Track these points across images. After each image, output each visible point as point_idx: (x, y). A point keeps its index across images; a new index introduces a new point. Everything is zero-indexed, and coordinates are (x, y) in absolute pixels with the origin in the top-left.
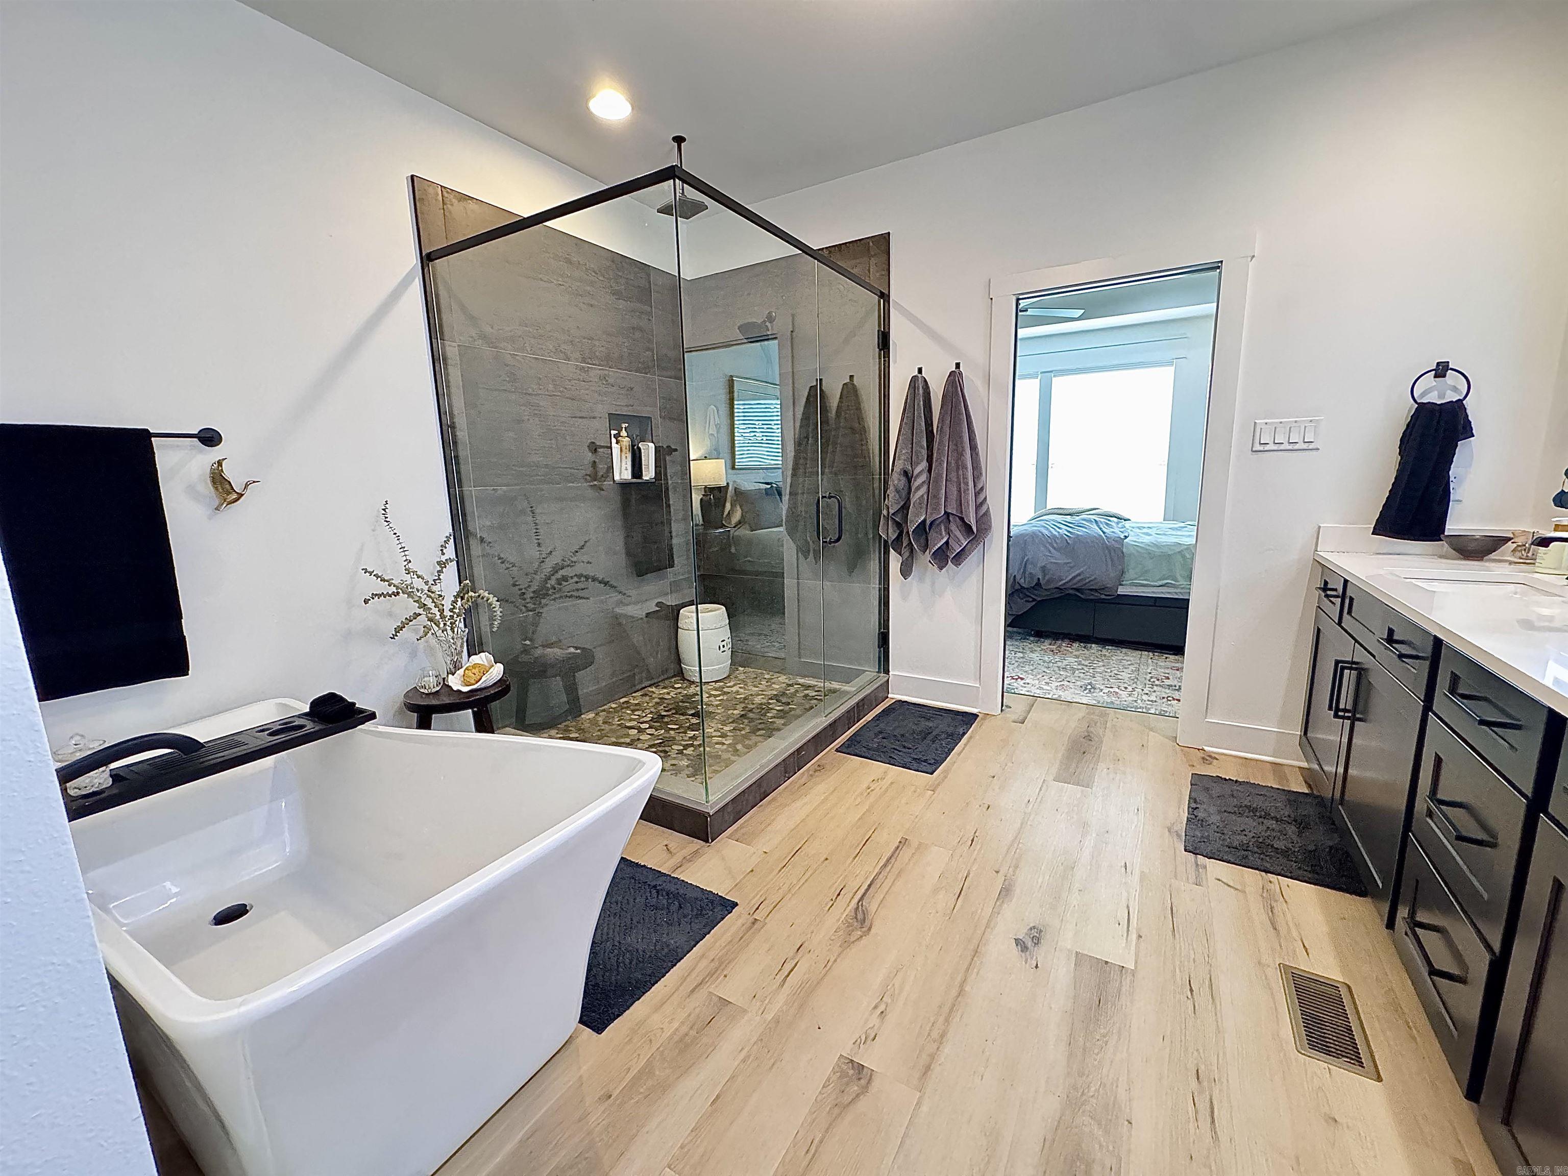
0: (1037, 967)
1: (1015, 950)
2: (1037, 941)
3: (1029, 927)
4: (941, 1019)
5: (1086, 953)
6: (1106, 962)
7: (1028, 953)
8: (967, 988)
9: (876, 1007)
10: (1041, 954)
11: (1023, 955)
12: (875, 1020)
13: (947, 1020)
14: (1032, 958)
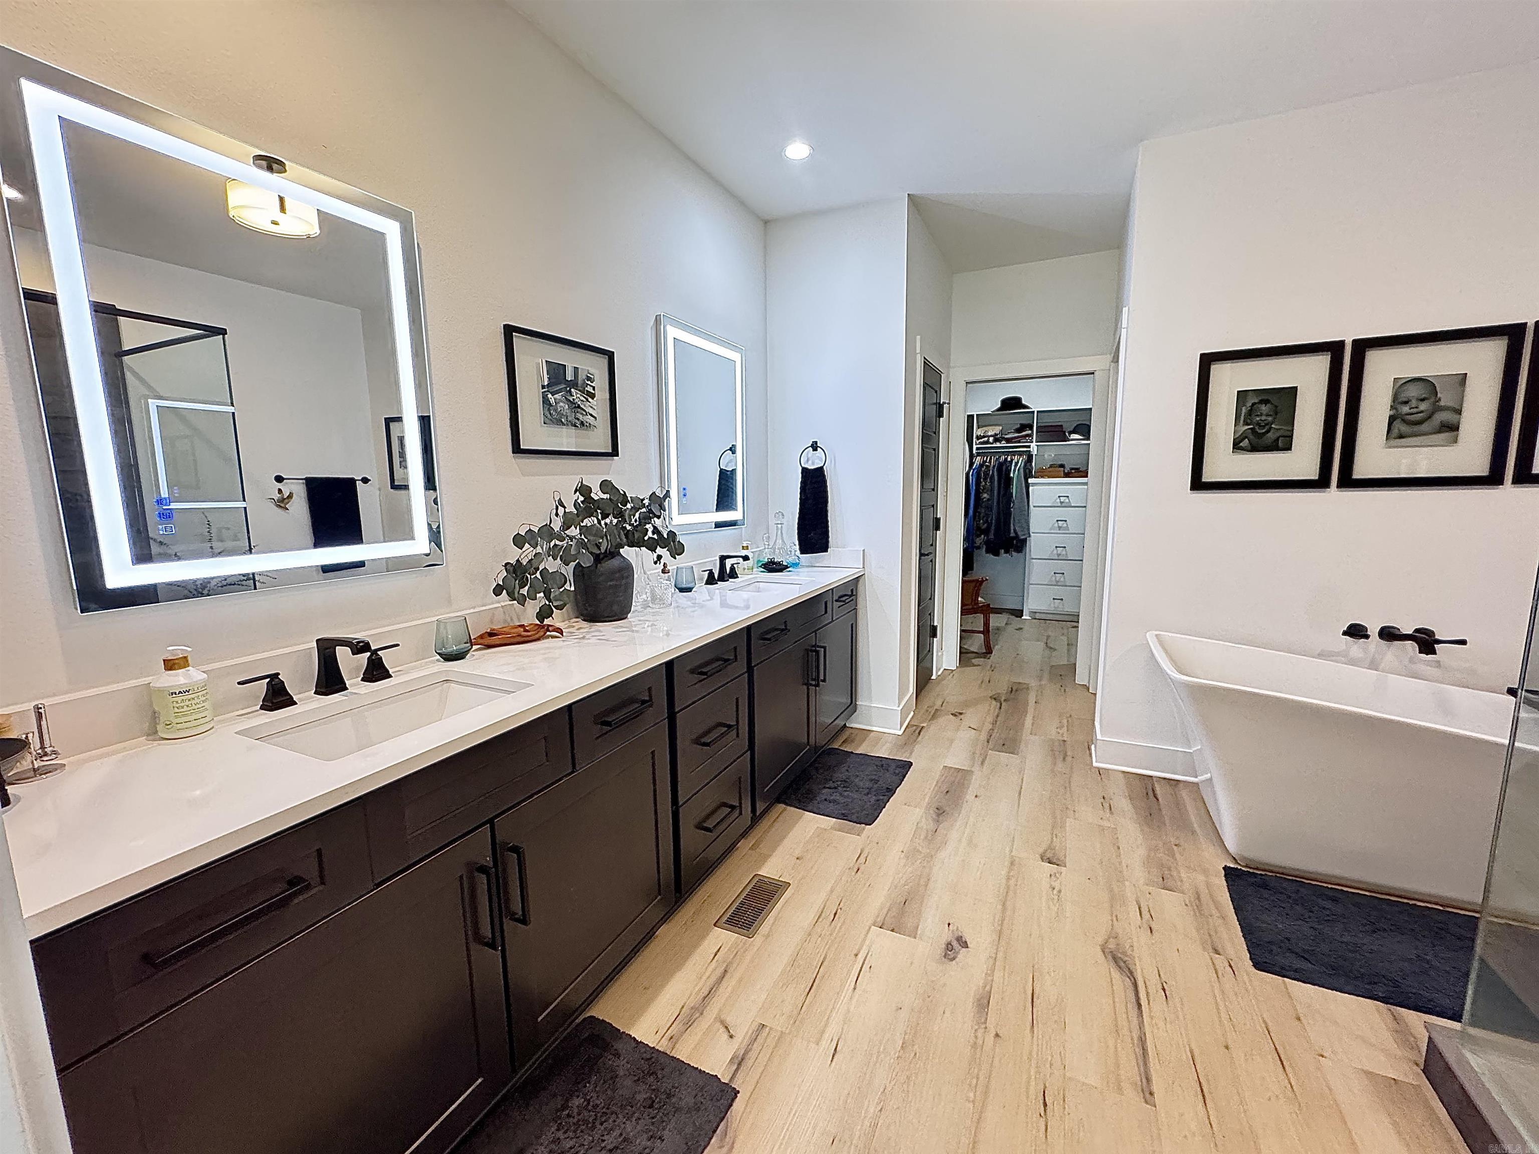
0: (949, 924)
1: (968, 938)
2: (949, 946)
3: (957, 960)
4: (1012, 888)
5: (908, 938)
6: (893, 930)
7: (956, 935)
8: (1000, 907)
9: (1060, 891)
10: (947, 936)
11: (960, 934)
12: (1057, 885)
13: (1008, 887)
14: (953, 931)
